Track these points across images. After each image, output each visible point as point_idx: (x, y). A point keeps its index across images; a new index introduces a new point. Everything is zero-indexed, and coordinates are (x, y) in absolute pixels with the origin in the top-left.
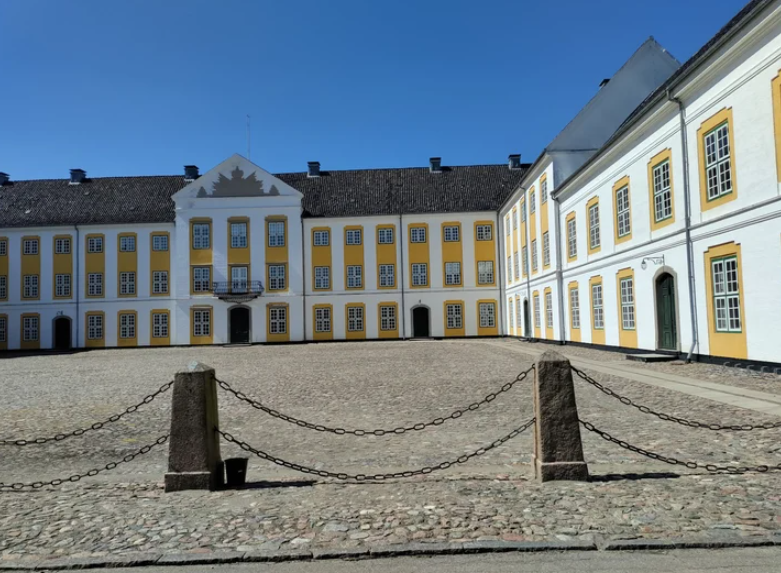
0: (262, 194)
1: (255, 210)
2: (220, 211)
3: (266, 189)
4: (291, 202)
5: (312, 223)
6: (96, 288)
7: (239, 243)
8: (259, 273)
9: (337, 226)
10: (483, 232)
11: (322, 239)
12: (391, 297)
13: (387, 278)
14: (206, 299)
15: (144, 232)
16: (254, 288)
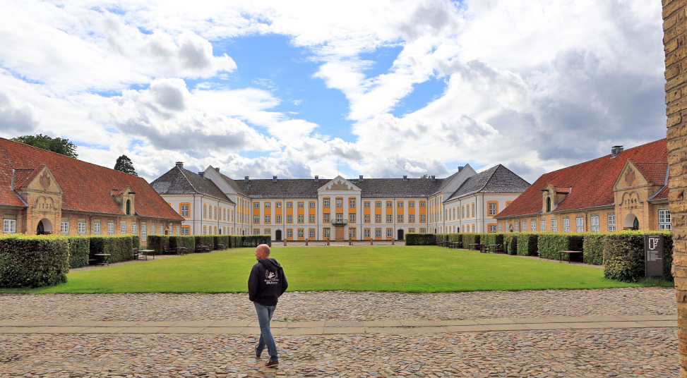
0: (348, 190)
1: (346, 196)
2: (333, 195)
3: (349, 188)
4: (357, 192)
5: (364, 200)
6: (290, 220)
7: (339, 206)
8: (346, 217)
9: (373, 202)
10: (422, 205)
11: (367, 205)
12: (390, 226)
13: (389, 219)
14: (327, 225)
15: (306, 202)
16: (344, 222)
